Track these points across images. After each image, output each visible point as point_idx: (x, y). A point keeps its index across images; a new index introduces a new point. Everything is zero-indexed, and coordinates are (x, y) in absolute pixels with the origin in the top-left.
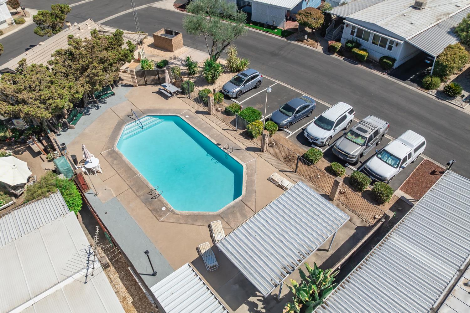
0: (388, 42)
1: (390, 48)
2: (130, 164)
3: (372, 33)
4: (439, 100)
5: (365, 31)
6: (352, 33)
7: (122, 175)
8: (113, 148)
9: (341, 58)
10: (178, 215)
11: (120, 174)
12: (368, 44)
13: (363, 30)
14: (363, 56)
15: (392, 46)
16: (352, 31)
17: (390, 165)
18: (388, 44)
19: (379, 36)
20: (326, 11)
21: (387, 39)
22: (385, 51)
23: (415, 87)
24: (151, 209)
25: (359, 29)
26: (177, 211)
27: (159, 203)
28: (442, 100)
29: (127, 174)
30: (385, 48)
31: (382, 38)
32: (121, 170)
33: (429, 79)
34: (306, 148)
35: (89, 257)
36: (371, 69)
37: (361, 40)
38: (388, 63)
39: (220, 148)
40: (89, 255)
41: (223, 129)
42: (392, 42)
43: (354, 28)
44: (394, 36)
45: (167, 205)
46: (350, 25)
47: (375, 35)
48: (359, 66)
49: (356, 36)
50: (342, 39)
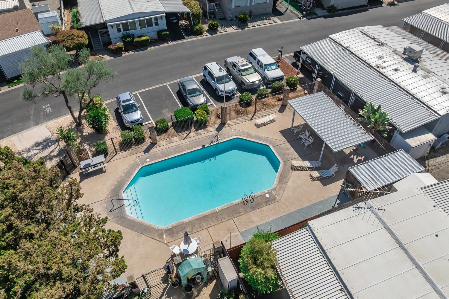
0: (153, 19)
1: (157, 24)
2: (198, 216)
3: (137, 21)
4: (214, 36)
5: (130, 22)
6: (119, 30)
7: (210, 224)
8: (164, 230)
9: (132, 53)
10: (277, 187)
11: (210, 226)
12: (138, 30)
13: (127, 23)
14: (146, 41)
15: (157, 22)
16: (117, 29)
17: (275, 69)
18: (153, 22)
19: (144, 20)
20: (81, 27)
21: (151, 19)
22: (155, 28)
23: (193, 38)
24: (264, 205)
25: (123, 24)
26: (273, 187)
27: (259, 198)
28: (215, 34)
29: (212, 220)
30: (152, 26)
31: (147, 20)
32: (203, 225)
33: (197, 27)
34: (233, 101)
35: (362, 208)
36: (159, 45)
37: (130, 32)
38: (166, 34)
39: (209, 146)
40: (360, 208)
41: (184, 139)
42: (156, 19)
43: (118, 25)
44: (155, 14)
45: (264, 193)
46: (114, 25)
47: (139, 21)
48: (150, 49)
49: (124, 31)
50: (112, 41)
